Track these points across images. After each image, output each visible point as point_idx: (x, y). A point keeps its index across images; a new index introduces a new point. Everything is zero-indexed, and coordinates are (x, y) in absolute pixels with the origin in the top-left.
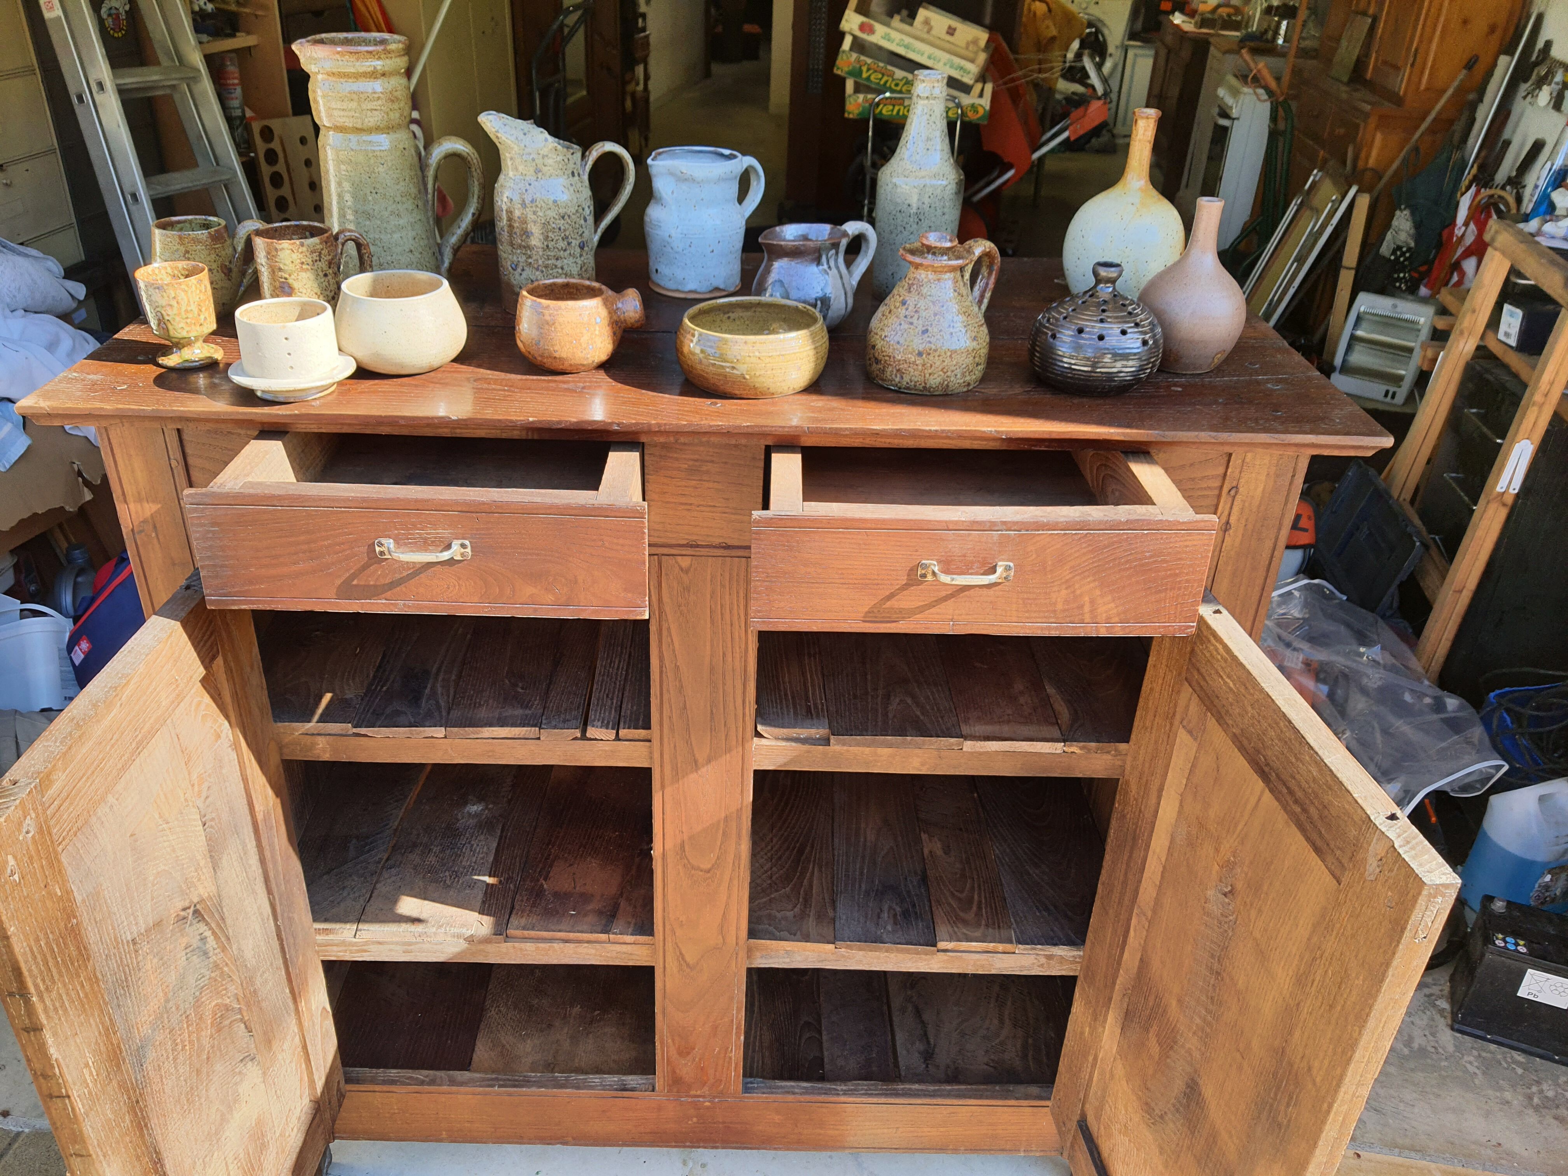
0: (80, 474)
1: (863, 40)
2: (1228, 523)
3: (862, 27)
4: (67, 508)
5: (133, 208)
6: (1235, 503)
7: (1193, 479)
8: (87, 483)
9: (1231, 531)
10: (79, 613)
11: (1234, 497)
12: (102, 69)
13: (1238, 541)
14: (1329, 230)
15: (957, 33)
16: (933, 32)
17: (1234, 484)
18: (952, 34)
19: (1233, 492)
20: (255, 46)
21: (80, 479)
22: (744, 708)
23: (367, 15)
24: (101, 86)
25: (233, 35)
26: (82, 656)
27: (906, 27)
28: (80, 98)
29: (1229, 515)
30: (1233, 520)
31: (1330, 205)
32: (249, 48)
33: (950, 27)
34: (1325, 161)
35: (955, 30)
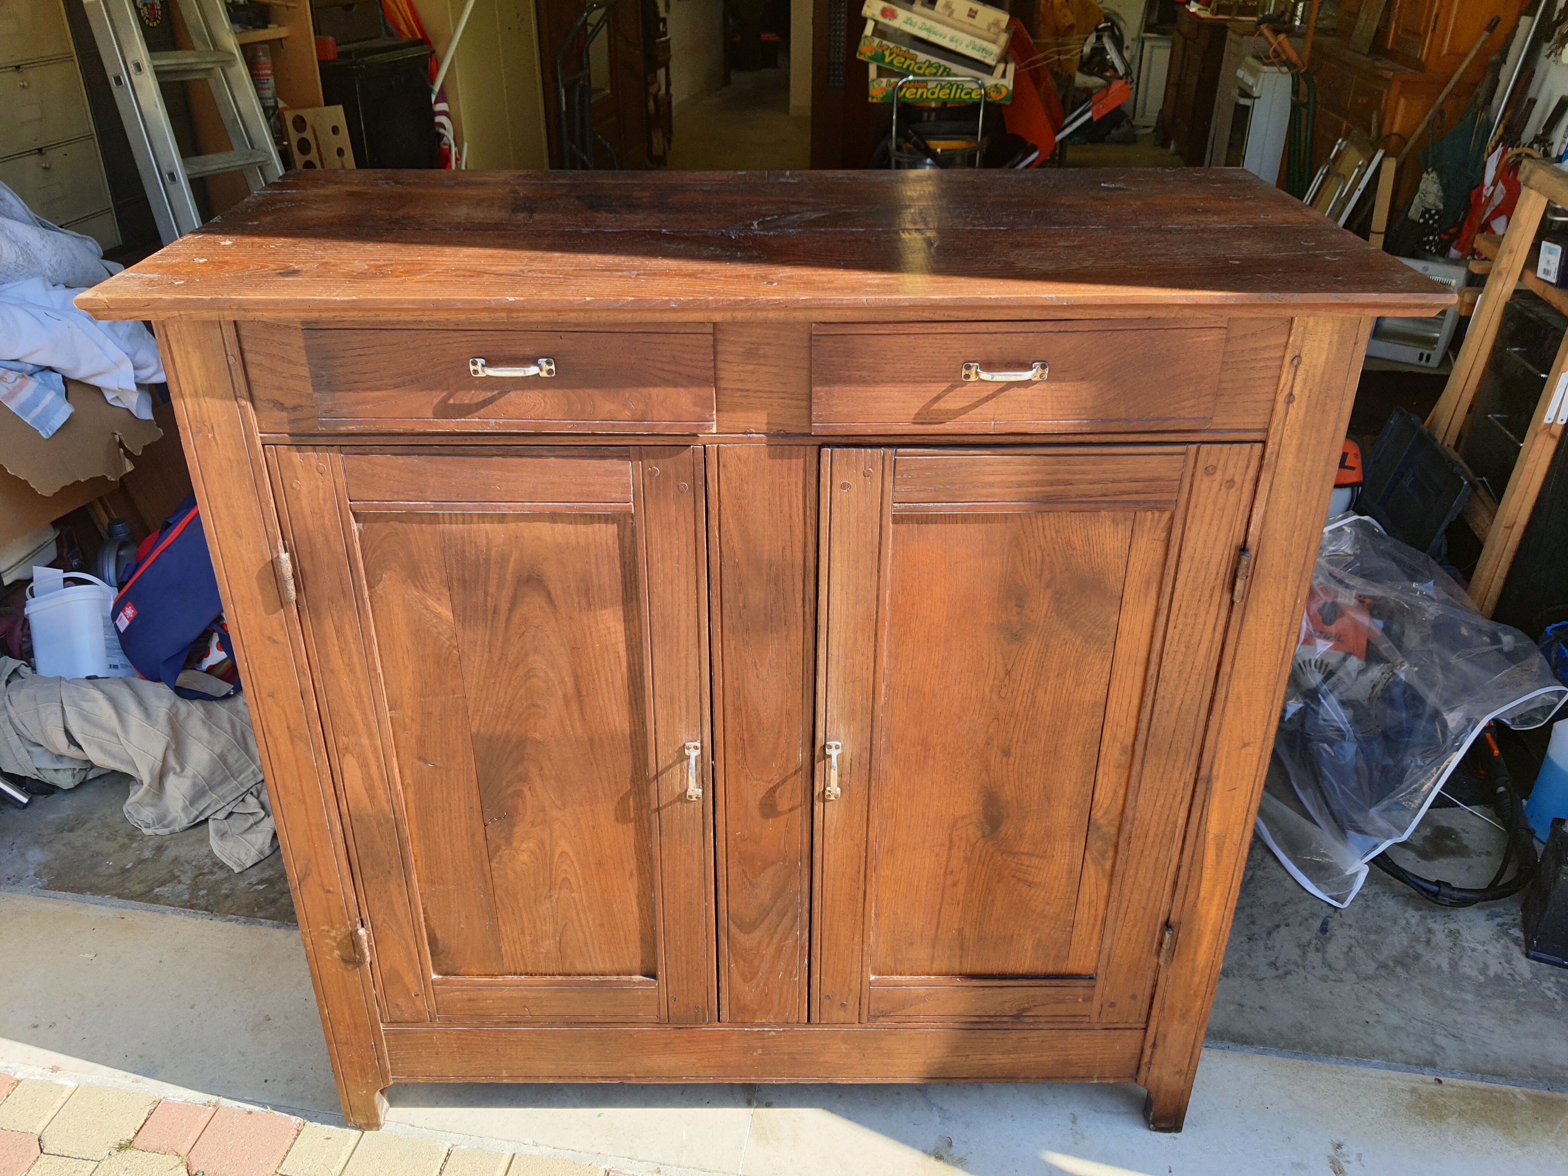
0: (121, 444)
1: (885, 25)
2: (1291, 394)
3: (884, 13)
4: (109, 477)
5: (170, 187)
6: (1298, 373)
7: (1255, 349)
8: (128, 454)
9: (1295, 403)
10: (124, 580)
11: (1296, 367)
12: (139, 51)
13: (1302, 412)
14: (1357, 194)
15: (978, 16)
16: (955, 15)
17: (1297, 353)
18: (973, 17)
19: (1295, 362)
20: (285, 38)
21: (122, 450)
22: (804, 606)
23: (396, 10)
24: (138, 67)
25: (265, 27)
26: (127, 622)
27: (927, 11)
28: (118, 80)
29: (1292, 386)
30: (1296, 391)
31: (1356, 170)
32: (281, 39)
33: (971, 10)
34: (1349, 131)
35: (976, 12)
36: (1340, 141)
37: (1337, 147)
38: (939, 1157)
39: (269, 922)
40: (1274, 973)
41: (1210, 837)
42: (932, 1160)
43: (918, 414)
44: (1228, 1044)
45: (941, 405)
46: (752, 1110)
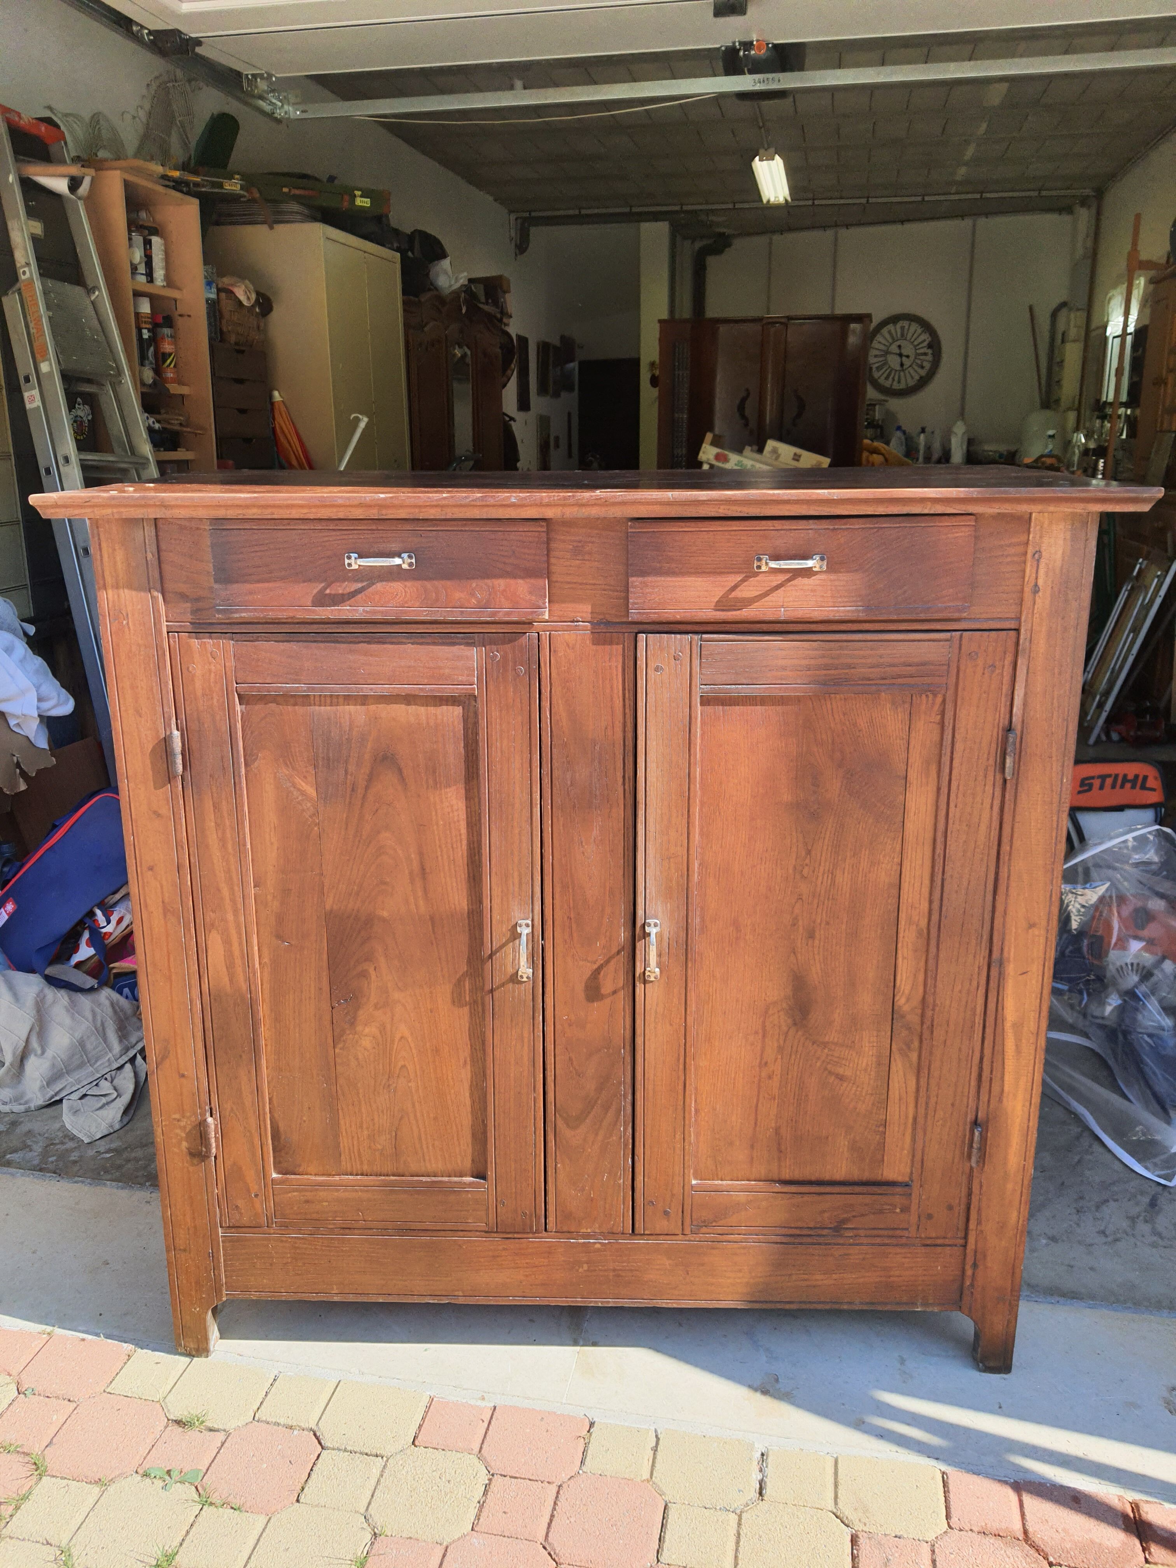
0: (18, 765)
2: (1036, 585)
3: (718, 457)
4: (5, 790)
5: (84, 560)
6: (1041, 567)
7: (1001, 546)
8: (24, 774)
9: (1040, 594)
10: (9, 878)
11: (1038, 561)
12: (69, 446)
13: (1047, 602)
14: (1158, 601)
15: (802, 459)
16: (781, 459)
17: (1037, 549)
18: (798, 460)
19: (1036, 556)
20: (192, 461)
21: (18, 771)
22: (624, 784)
23: (287, 445)
24: (67, 460)
25: (175, 449)
26: (7, 917)
27: (757, 456)
28: (48, 471)
29: (1037, 578)
30: (1040, 582)
31: (1156, 580)
32: (187, 461)
33: (795, 454)
34: (1149, 553)
35: (800, 456)
36: (1141, 560)
37: (1138, 566)
38: (765, 1392)
39: (114, 1184)
40: (1104, 1239)
41: (1008, 1025)
42: (758, 1396)
43: (718, 602)
44: (1057, 1299)
45: (737, 594)
46: (578, 1348)
